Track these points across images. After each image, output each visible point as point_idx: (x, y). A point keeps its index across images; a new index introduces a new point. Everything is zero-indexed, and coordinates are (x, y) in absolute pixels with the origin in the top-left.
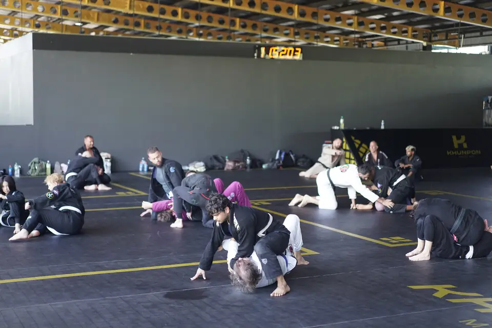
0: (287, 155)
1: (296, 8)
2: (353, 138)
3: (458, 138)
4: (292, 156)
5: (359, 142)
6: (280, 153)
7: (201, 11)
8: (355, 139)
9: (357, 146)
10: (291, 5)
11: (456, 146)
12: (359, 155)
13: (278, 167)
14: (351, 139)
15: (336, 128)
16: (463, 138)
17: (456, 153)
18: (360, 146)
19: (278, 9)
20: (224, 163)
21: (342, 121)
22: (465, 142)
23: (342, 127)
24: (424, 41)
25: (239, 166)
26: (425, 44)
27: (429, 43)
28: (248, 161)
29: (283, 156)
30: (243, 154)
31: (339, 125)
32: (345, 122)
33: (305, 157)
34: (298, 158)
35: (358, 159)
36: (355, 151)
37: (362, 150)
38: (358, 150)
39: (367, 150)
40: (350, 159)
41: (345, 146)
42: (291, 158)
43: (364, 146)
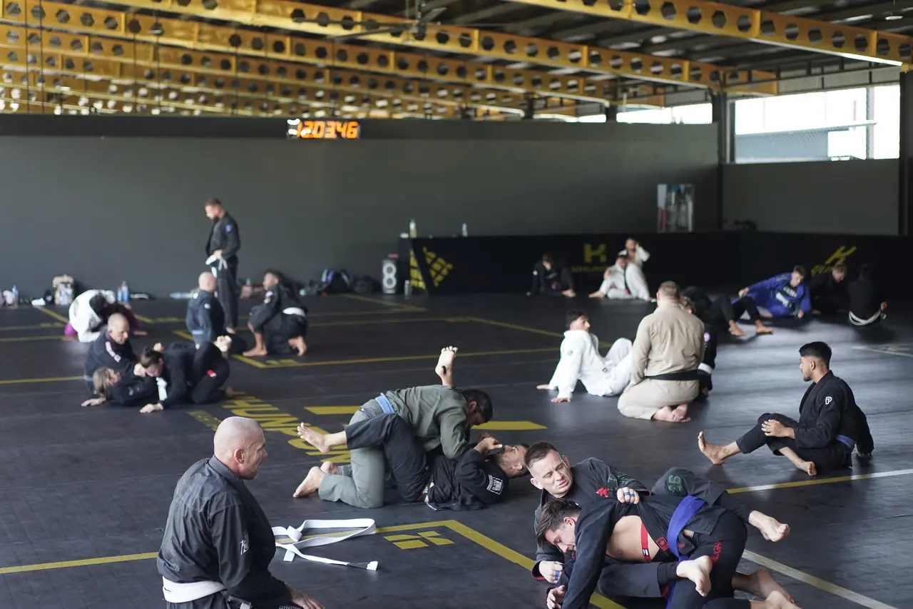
0: (337, 276)
2: (425, 249)
3: (595, 248)
4: (345, 278)
5: (432, 255)
6: (328, 274)
8: (429, 251)
9: (429, 261)
11: (588, 259)
12: (429, 274)
13: (319, 293)
14: (422, 250)
15: (405, 236)
16: (602, 247)
17: (586, 269)
18: (434, 260)
21: (412, 226)
22: (604, 253)
23: (414, 234)
24: (607, 99)
26: (607, 104)
27: (614, 103)
29: (330, 278)
31: (408, 231)
32: (417, 227)
33: (367, 279)
34: (356, 280)
35: (428, 279)
36: (425, 268)
37: (437, 266)
38: (430, 266)
39: (443, 267)
40: (418, 280)
41: (413, 262)
42: (343, 280)
43: (441, 261)
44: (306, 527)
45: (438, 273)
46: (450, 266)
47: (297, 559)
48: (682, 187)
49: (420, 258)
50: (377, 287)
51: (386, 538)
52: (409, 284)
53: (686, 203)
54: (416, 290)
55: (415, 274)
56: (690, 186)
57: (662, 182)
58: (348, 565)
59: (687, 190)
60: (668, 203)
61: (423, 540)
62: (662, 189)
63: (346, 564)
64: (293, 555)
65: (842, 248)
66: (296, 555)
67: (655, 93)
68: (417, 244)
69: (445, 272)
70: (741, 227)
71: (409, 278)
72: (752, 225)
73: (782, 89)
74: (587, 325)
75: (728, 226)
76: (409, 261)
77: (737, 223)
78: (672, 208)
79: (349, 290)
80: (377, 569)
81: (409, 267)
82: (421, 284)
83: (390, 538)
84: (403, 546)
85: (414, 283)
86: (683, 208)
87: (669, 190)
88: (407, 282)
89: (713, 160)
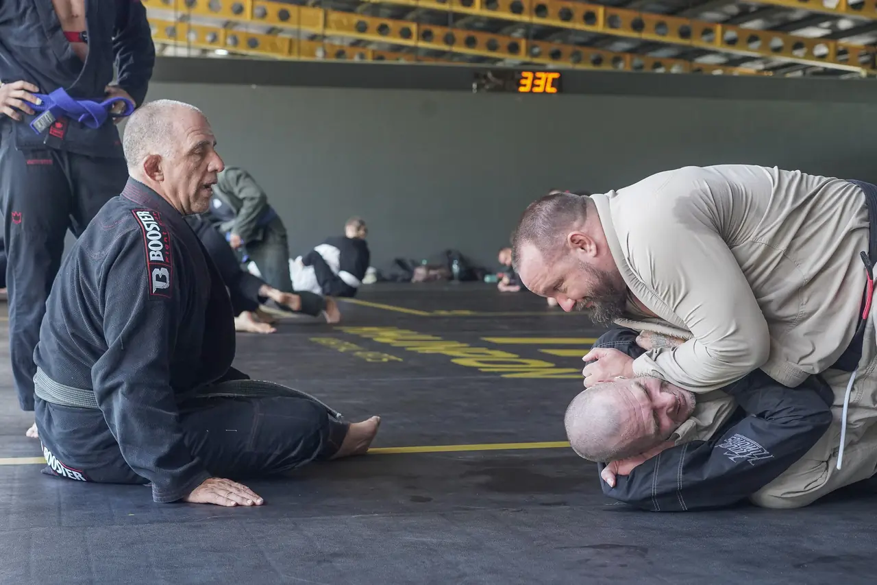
1: (600, 11)
7: (455, 27)
10: (592, 8)
19: (567, 15)
20: (411, 273)
25: (435, 276)
28: (455, 268)
30: (449, 256)
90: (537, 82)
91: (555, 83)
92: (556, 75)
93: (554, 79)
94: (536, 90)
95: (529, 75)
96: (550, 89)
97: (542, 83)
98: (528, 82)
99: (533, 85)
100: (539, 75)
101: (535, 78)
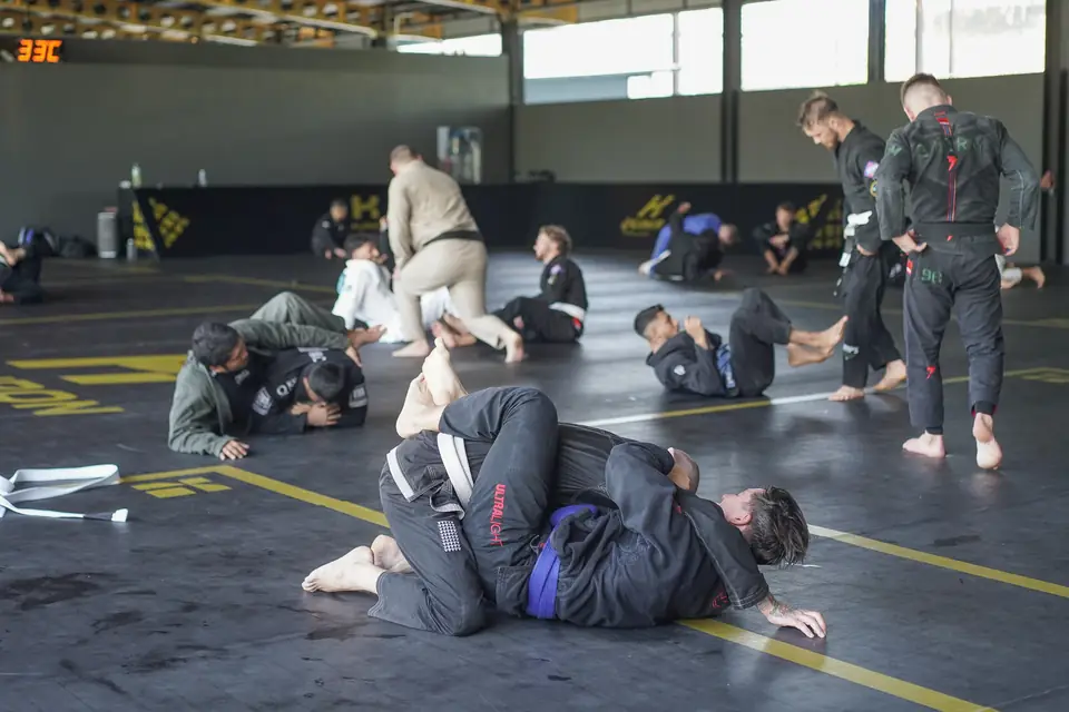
0: (38, 237)
2: (152, 202)
3: (365, 199)
4: (49, 238)
5: (162, 209)
6: (26, 234)
8: (158, 203)
9: (158, 215)
11: (357, 214)
12: (159, 232)
14: (148, 203)
15: (125, 185)
16: (374, 200)
17: (354, 227)
18: (165, 215)
21: (136, 172)
22: (376, 208)
23: (137, 183)
24: (374, 28)
26: (373, 34)
27: (382, 34)
29: (29, 238)
31: (130, 178)
32: (142, 174)
33: (76, 240)
34: (62, 241)
35: (158, 239)
36: (153, 225)
37: (168, 222)
38: (158, 223)
39: (176, 223)
40: (144, 239)
41: (138, 217)
42: (46, 243)
43: (174, 215)
44: (20, 480)
45: (171, 230)
46: (185, 222)
47: (10, 515)
48: (467, 132)
49: (147, 212)
50: (91, 251)
51: (134, 487)
52: (134, 246)
53: (471, 152)
54: (142, 253)
55: (141, 231)
56: (476, 130)
57: (443, 124)
58: (85, 518)
59: (473, 136)
60: (450, 151)
61: (188, 487)
62: (443, 132)
63: (81, 516)
64: (4, 510)
65: (657, 198)
66: (7, 510)
67: (431, 21)
68: (143, 194)
69: (179, 229)
70: (537, 178)
71: (133, 236)
72: (549, 175)
73: (583, 15)
74: (376, 253)
75: (522, 177)
76: (131, 217)
77: (532, 173)
78: (455, 159)
79: (55, 254)
80: (127, 520)
81: (132, 223)
82: (149, 245)
83: (140, 487)
84: (160, 494)
85: (139, 243)
86: (467, 158)
87: (451, 135)
88: (130, 243)
89: (501, 99)
90: (37, 50)
91: (56, 51)
92: (57, 44)
93: (55, 49)
94: (37, 59)
95: (29, 43)
96: (53, 59)
97: (43, 51)
98: (28, 50)
99: (33, 54)
100: (39, 43)
101: (35, 46)
